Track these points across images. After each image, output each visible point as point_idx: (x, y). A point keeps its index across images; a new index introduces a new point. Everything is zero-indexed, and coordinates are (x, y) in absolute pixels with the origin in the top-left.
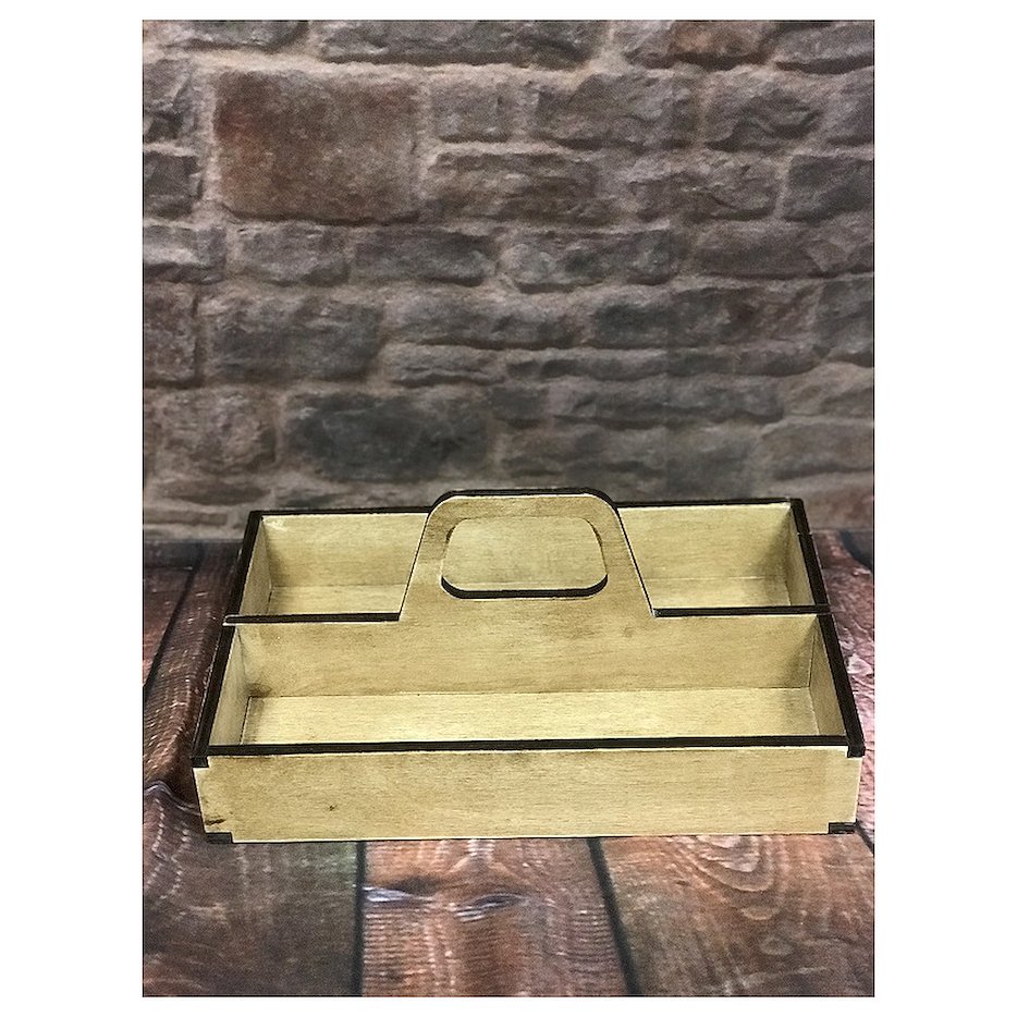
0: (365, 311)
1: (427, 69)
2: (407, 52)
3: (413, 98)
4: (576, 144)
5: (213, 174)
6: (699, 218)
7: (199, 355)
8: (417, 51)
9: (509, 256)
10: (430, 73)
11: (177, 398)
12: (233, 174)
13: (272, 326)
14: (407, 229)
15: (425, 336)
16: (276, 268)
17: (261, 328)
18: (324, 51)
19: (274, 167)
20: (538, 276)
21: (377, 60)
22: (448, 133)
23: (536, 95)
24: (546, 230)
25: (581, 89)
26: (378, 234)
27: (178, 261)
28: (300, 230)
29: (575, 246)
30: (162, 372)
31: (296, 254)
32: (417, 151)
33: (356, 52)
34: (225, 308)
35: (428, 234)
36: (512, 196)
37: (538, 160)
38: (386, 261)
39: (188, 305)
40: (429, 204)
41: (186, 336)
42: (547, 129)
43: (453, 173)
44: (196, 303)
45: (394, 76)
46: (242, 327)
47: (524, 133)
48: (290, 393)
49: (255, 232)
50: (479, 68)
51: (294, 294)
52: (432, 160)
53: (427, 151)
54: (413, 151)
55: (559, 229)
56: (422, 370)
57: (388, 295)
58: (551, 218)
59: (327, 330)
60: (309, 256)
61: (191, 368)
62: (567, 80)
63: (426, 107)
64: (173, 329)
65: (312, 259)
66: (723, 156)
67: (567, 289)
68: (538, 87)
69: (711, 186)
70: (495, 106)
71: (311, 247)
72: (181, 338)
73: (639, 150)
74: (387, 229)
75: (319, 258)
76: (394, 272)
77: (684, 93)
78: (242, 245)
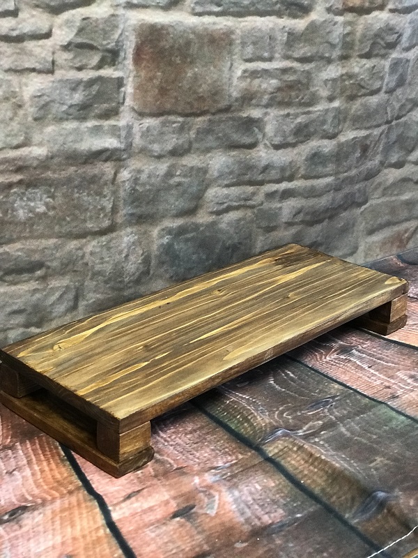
0: (199, 169)
1: (240, 19)
2: (232, 10)
3: (233, 37)
4: (303, 60)
5: (129, 89)
6: (352, 98)
7: (114, 210)
8: (236, 9)
9: (269, 129)
10: (240, 22)
11: (98, 243)
12: (139, 88)
13: (152, 185)
14: (224, 116)
15: (226, 182)
16: (156, 148)
17: (148, 187)
18: (193, 9)
19: (161, 82)
20: (281, 139)
21: (217, 14)
22: (247, 57)
23: (286, 34)
24: (286, 111)
25: (307, 29)
26: (210, 120)
27: (110, 147)
28: (169, 122)
29: (299, 120)
30: (91, 226)
31: (166, 138)
32: (233, 68)
33: (208, 9)
34: (130, 175)
35: (233, 119)
36: (272, 93)
37: (285, 71)
38: (210, 137)
39: (111, 177)
40: (237, 100)
41: (107, 198)
42: (290, 53)
43: (249, 80)
44: (115, 174)
45: (225, 23)
46: (138, 188)
47: (279, 56)
48: (159, 228)
49: (147, 125)
50: (263, 19)
51: (163, 163)
52: (239, 73)
53: (237, 68)
54: (231, 68)
55: (291, 111)
56: (224, 203)
57: (211, 158)
58: (288, 104)
59: (179, 184)
60: (173, 138)
61: (109, 219)
62: (300, 24)
63: (238, 42)
64: (100, 194)
65: (174, 139)
66: (364, 61)
67: (294, 145)
68: (287, 29)
69: (359, 79)
70: (268, 40)
71: (174, 133)
72: (104, 199)
73: (329, 61)
74: (214, 117)
75: (177, 139)
76: (214, 144)
77: (348, 29)
78: (140, 134)
